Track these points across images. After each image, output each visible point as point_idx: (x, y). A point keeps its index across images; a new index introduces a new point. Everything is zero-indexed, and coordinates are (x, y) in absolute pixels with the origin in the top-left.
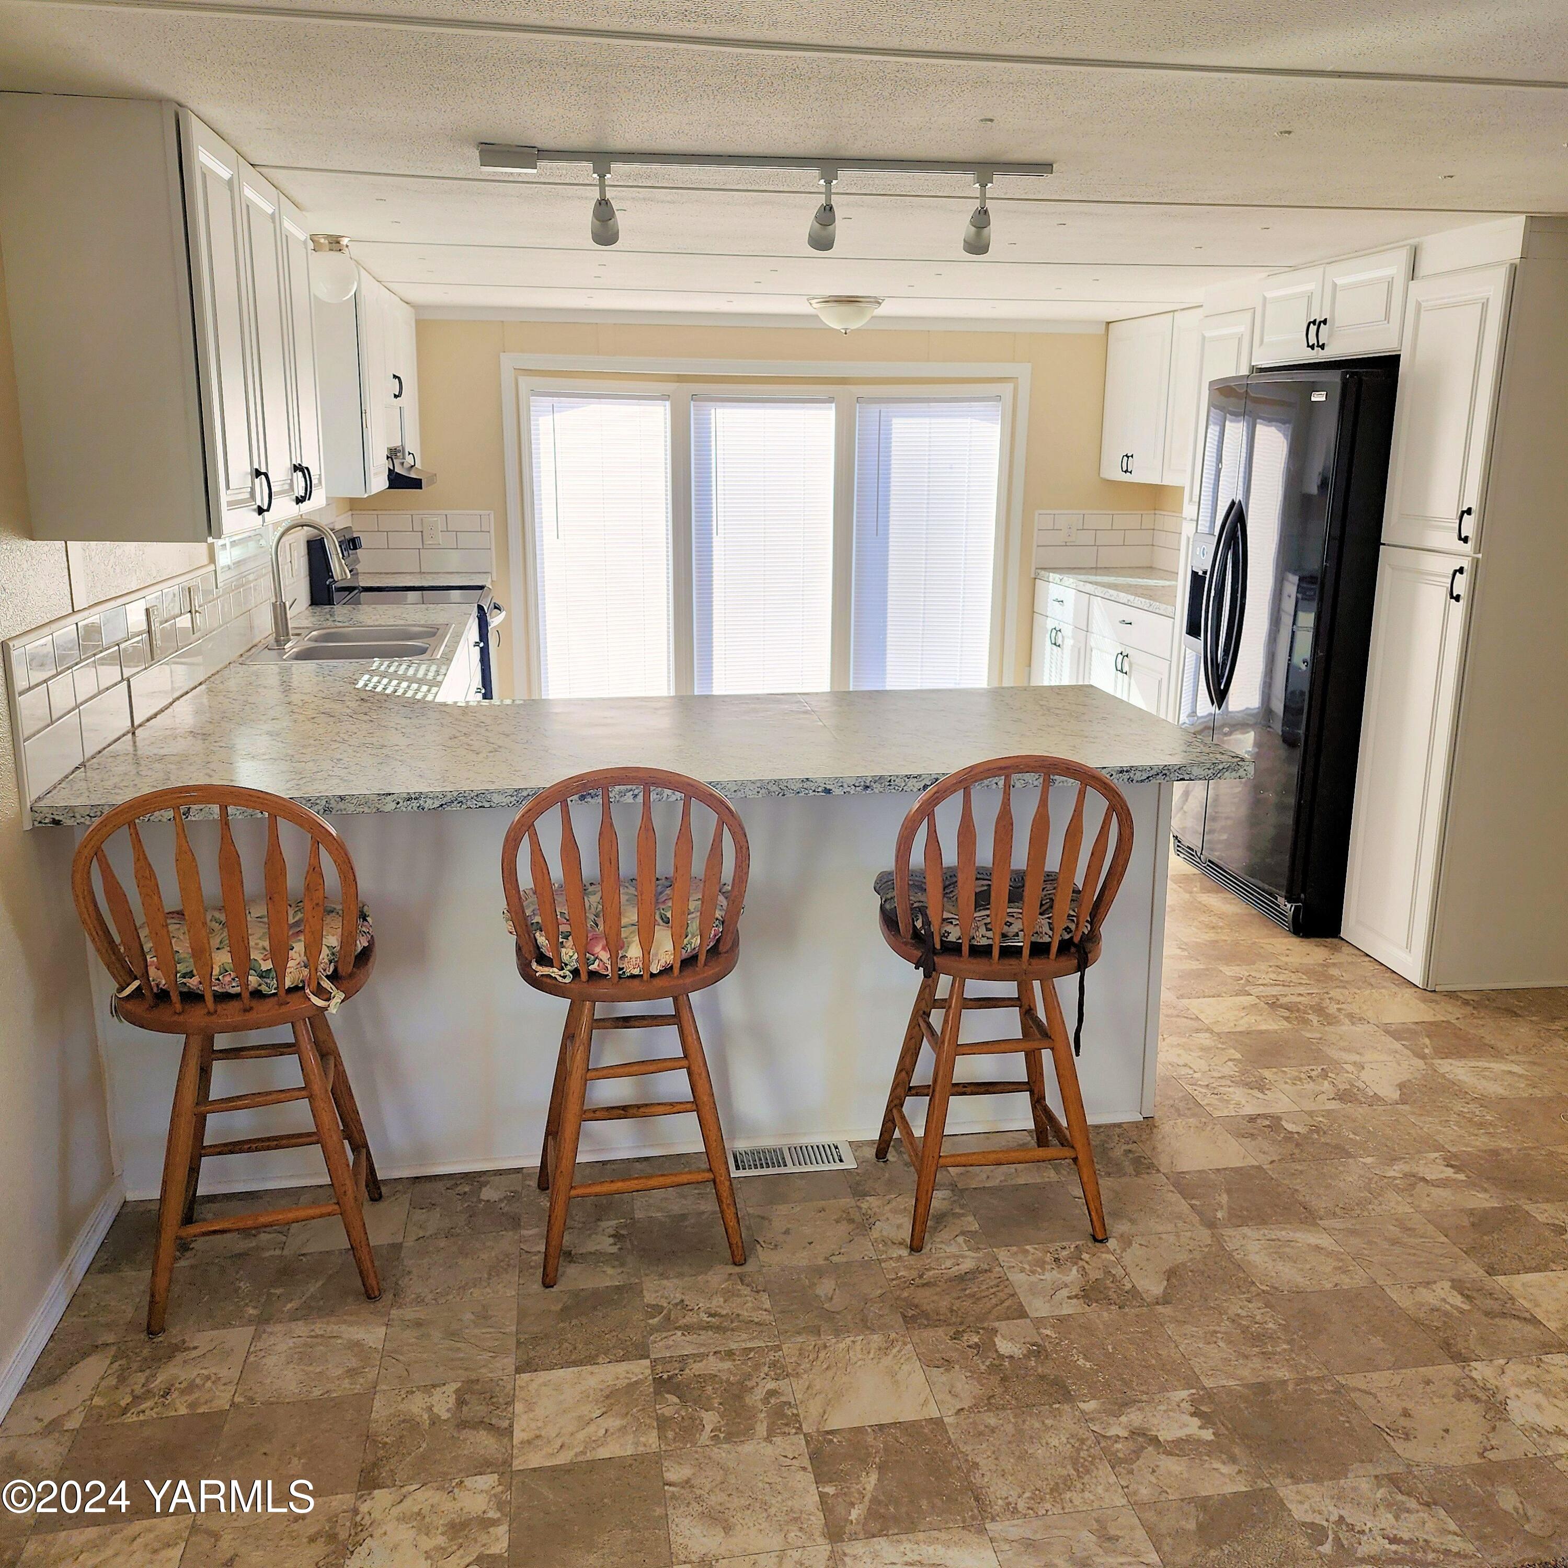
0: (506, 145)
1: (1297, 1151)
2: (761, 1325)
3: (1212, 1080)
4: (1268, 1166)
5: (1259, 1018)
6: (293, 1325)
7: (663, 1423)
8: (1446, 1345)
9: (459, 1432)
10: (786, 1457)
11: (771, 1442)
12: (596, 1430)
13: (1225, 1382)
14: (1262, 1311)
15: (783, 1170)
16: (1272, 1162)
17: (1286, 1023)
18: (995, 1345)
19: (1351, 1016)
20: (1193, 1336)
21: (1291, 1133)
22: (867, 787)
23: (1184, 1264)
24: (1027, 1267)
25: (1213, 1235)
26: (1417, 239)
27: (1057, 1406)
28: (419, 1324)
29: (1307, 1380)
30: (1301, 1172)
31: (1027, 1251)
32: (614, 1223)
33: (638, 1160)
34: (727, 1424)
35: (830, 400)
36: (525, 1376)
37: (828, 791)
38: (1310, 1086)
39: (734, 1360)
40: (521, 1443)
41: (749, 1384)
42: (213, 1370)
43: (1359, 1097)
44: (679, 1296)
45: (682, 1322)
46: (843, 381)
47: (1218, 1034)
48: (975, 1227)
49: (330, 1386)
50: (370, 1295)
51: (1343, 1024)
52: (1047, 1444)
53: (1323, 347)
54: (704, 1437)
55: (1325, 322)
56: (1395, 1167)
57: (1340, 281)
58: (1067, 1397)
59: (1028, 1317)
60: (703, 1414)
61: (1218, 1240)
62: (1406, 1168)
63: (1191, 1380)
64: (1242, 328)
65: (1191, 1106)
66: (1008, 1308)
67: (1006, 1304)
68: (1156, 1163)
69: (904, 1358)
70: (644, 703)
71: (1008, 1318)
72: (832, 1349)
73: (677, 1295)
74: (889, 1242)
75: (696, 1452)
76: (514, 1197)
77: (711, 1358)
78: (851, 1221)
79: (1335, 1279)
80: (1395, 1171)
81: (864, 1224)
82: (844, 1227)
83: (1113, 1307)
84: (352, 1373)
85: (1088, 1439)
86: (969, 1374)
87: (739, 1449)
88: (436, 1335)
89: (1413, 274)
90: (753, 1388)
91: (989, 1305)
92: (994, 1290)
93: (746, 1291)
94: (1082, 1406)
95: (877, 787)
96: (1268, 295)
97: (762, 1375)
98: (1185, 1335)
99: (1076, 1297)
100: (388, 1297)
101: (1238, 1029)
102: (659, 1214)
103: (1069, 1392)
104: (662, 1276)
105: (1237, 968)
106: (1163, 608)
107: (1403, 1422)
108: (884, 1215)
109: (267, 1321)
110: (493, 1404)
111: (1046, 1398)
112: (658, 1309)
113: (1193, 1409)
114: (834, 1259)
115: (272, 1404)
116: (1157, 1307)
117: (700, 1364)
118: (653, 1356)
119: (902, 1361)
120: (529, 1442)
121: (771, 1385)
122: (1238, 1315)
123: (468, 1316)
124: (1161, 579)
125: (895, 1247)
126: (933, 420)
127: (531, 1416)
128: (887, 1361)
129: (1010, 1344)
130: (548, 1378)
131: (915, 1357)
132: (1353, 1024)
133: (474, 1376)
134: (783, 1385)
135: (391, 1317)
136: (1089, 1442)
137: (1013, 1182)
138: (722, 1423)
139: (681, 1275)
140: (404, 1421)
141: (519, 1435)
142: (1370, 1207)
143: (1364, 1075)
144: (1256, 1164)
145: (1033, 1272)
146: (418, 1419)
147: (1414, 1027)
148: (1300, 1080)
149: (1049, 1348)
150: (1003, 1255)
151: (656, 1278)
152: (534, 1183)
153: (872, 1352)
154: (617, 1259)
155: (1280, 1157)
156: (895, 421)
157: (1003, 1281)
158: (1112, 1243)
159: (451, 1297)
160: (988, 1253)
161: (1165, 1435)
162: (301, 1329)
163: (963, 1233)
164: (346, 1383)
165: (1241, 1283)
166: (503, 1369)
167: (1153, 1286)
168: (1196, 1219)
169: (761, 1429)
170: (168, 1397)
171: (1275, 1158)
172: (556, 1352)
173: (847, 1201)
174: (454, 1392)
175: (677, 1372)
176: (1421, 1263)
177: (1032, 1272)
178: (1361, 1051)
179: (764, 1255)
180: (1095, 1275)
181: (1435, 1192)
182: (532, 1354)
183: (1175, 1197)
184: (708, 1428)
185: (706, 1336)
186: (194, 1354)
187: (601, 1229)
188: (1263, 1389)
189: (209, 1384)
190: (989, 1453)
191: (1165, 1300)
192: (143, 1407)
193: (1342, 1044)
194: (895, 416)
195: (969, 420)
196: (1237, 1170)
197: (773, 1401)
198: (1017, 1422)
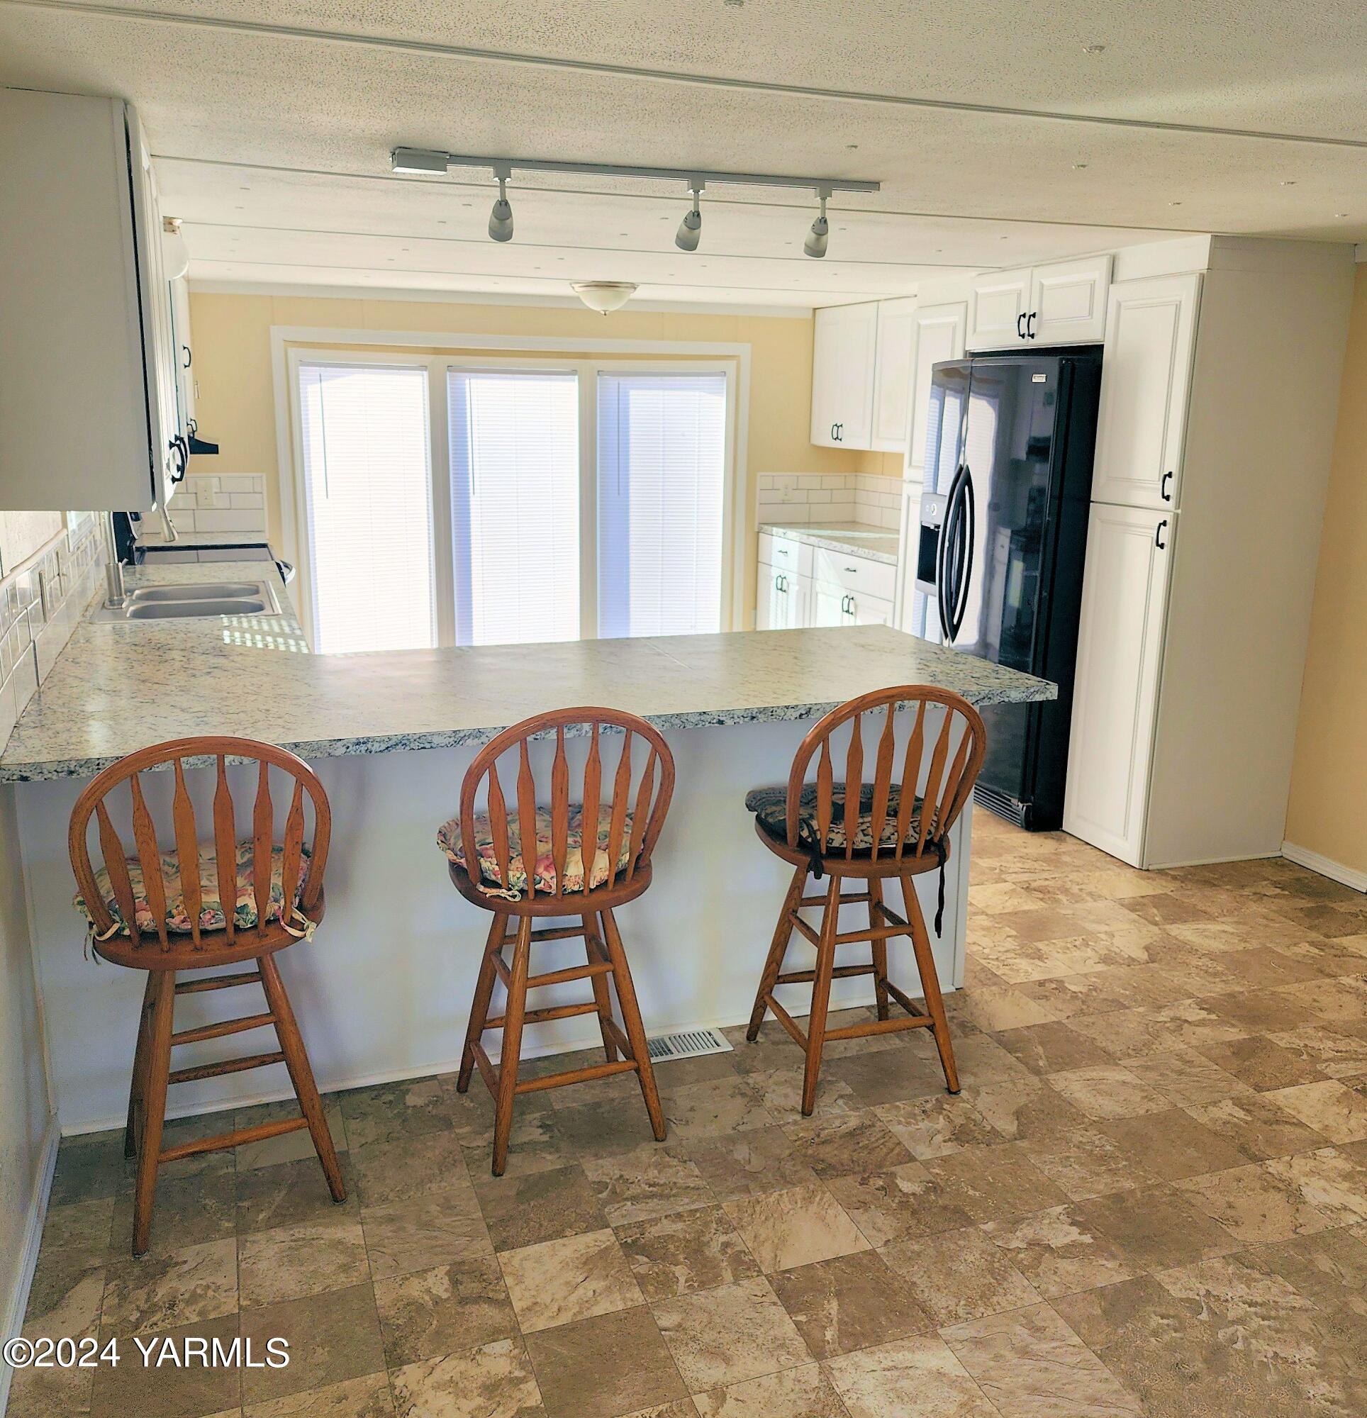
0: (422, 150)
1: (1084, 1007)
2: (698, 1189)
3: (999, 954)
4: (1066, 1021)
5: (1020, 900)
6: (272, 1232)
7: (641, 1280)
8: (1243, 1149)
9: (462, 1307)
10: (756, 1296)
11: (739, 1285)
12: (586, 1291)
13: (1088, 1196)
14: (1099, 1137)
15: (669, 1057)
16: (1068, 1017)
17: (1043, 904)
18: (898, 1186)
19: (1090, 894)
20: (1052, 1162)
21: (1075, 992)
22: (753, 718)
23: (1026, 1105)
24: (903, 1120)
25: (1041, 1080)
26: (1115, 250)
27: (964, 1229)
28: (390, 1219)
29: (1149, 1188)
30: (1093, 1023)
31: (898, 1107)
32: (537, 1115)
33: (539, 1059)
34: (697, 1275)
35: (574, 372)
36: (506, 1254)
37: (721, 722)
38: (1077, 954)
39: (685, 1221)
40: (523, 1310)
41: (705, 1239)
42: (210, 1280)
43: (1118, 959)
44: (618, 1174)
45: (628, 1194)
46: (585, 356)
47: (993, 916)
48: (849, 1091)
49: (329, 1282)
50: (336, 1199)
51: (1087, 901)
52: (965, 1260)
53: (1032, 336)
54: (681, 1287)
55: (1034, 315)
56: (1162, 1013)
57: (1046, 282)
58: (970, 1222)
59: (916, 1160)
60: (673, 1268)
61: (1046, 1083)
62: (1172, 1014)
63: (1062, 1198)
64: (956, 318)
65: (990, 976)
66: (898, 1154)
67: (895, 1152)
68: (978, 1026)
69: (827, 1204)
70: (512, 650)
71: (901, 1163)
72: (764, 1203)
73: (616, 1172)
74: (783, 1111)
75: (679, 1301)
76: (437, 1101)
77: (664, 1221)
78: (743, 1095)
79: (1146, 1107)
80: (1164, 1016)
81: (756, 1098)
82: (739, 1101)
83: (982, 1146)
84: (345, 1268)
85: (996, 1253)
86: (884, 1212)
87: (714, 1294)
88: (411, 1228)
89: (1112, 278)
90: (708, 1242)
91: (882, 1154)
92: (882, 1141)
93: (675, 1162)
94: (982, 1227)
95: (762, 717)
96: (980, 291)
97: (713, 1231)
98: (1045, 1162)
99: (950, 1140)
100: (353, 1198)
101: (1006, 911)
102: (574, 1105)
103: (969, 1217)
104: (597, 1156)
105: (989, 861)
106: (885, 557)
107: (1230, 1212)
108: (770, 1087)
109: (245, 1232)
110: (484, 1280)
111: (953, 1224)
112: (601, 1186)
113: (1070, 1221)
114: (740, 1128)
115: (279, 1303)
116: (1017, 1142)
117: (656, 1228)
118: (613, 1225)
119: (826, 1207)
120: (529, 1309)
121: (724, 1238)
122: (1081, 1142)
123: (434, 1209)
124: (869, 531)
125: (788, 1113)
126: (666, 393)
127: (523, 1286)
128: (814, 1208)
129: (910, 1184)
130: (526, 1253)
131: (836, 1203)
132: (1095, 901)
133: (458, 1259)
134: (733, 1237)
135: (363, 1215)
136: (998, 1255)
137: (868, 1051)
138: (693, 1274)
139: (612, 1154)
140: (408, 1304)
141: (518, 1306)
142: (1154, 1047)
143: (1117, 941)
144: (1056, 1020)
145: (909, 1123)
146: (421, 1301)
147: (1141, 900)
148: (1068, 948)
149: (942, 1183)
150: (878, 1111)
151: (593, 1159)
152: (452, 1088)
153: (799, 1202)
154: (551, 1146)
155: (1073, 1013)
156: (632, 392)
157: (886, 1133)
158: (964, 1093)
159: (412, 1193)
160: (867, 1111)
161: (1056, 1242)
162: (279, 1234)
163: (841, 1097)
164: (342, 1278)
165: (1075, 1117)
166: (484, 1251)
167: (1008, 1126)
168: (1021, 1067)
169: (728, 1275)
170: (175, 1308)
171: (1070, 1014)
172: (525, 1231)
173: (735, 1079)
174: (446, 1274)
175: (638, 1236)
176: (1205, 1087)
177: (907, 1123)
178: (1108, 922)
179: (679, 1131)
180: (960, 1121)
181: (1199, 1030)
182: (504, 1234)
183: (1002, 1052)
184: (682, 1280)
185: (653, 1203)
186: (186, 1267)
187: (527, 1122)
188: (1118, 1198)
189: (210, 1293)
190: (922, 1273)
191: (1021, 1136)
192: (155, 1319)
193: (1092, 917)
194: (632, 389)
195: (697, 393)
196: (1043, 1026)
197: (729, 1251)
198: (935, 1246)
